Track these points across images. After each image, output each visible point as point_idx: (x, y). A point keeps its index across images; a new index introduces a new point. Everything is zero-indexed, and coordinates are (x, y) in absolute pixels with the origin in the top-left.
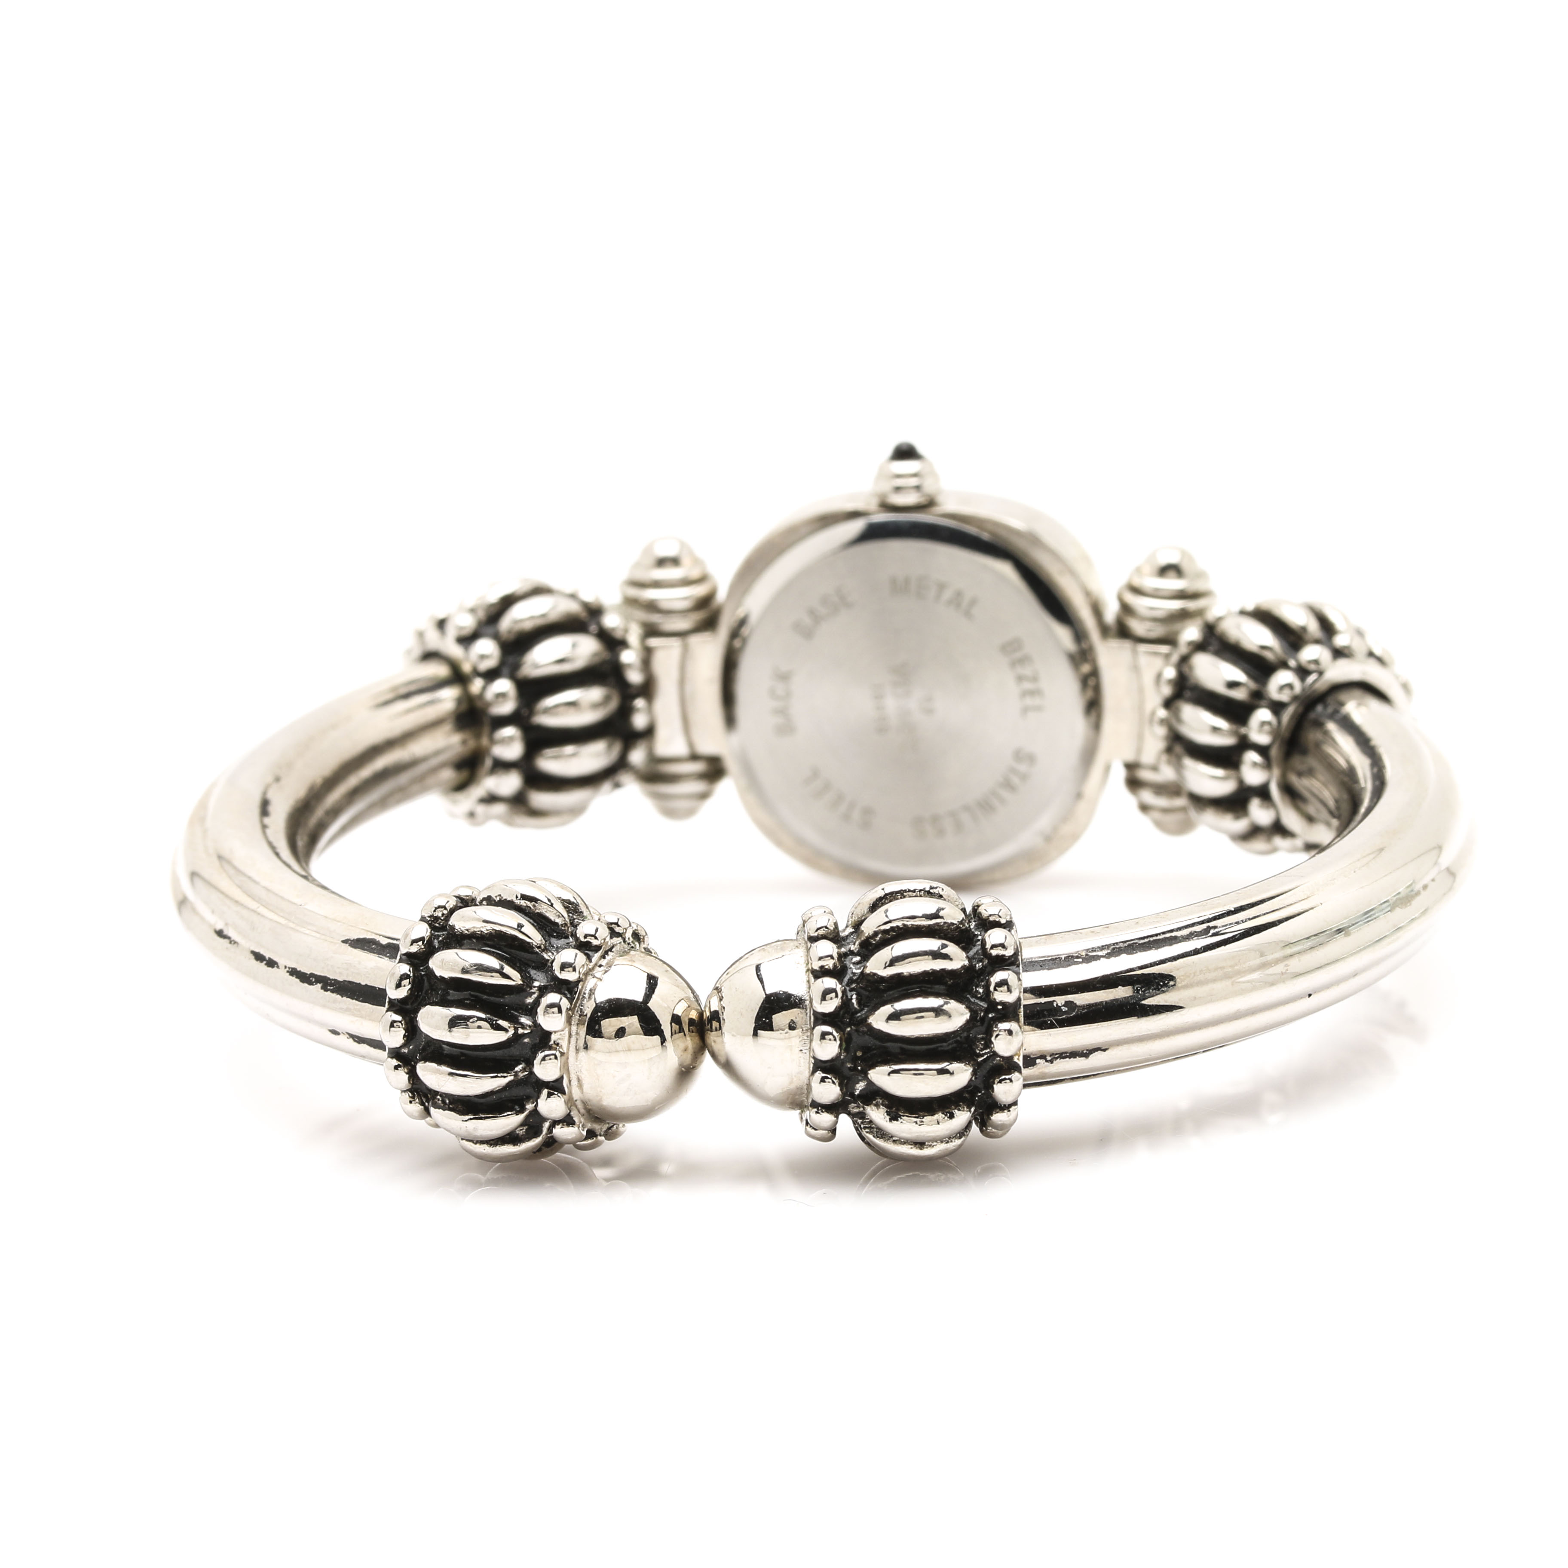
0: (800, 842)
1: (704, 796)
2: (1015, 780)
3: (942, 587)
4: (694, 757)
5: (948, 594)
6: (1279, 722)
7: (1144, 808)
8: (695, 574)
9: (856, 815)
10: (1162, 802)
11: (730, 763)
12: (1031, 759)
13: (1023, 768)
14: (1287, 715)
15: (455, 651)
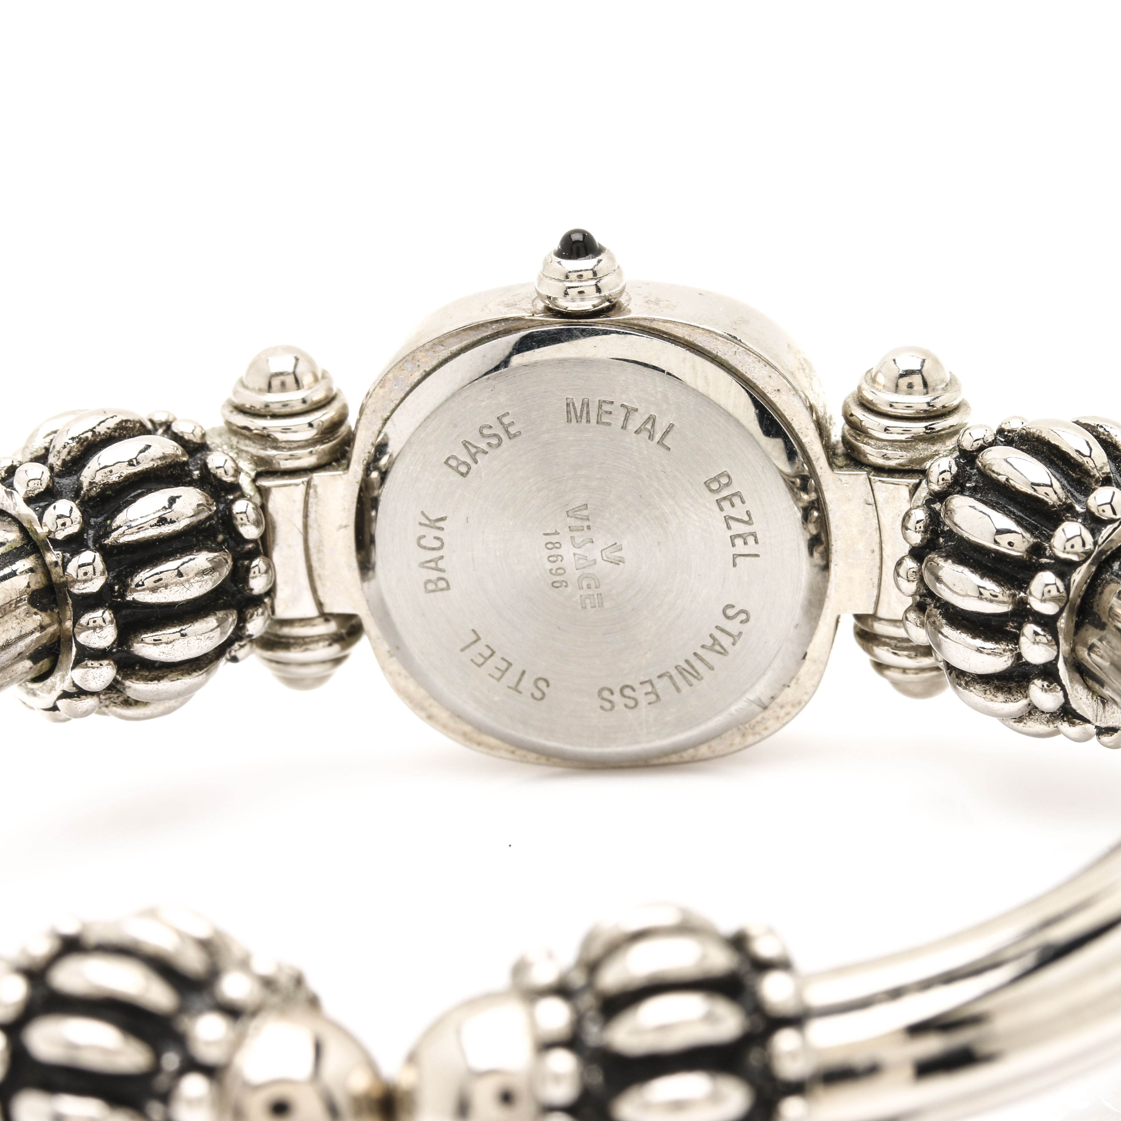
0: (458, 716)
1: (337, 661)
2: (726, 641)
3: (629, 411)
4: (326, 617)
5: (636, 421)
6: (1068, 588)
7: (880, 666)
8: (318, 395)
9: (527, 684)
10: (903, 660)
11: (368, 623)
12: (745, 617)
13: (733, 626)
14: (1078, 577)
15: (25, 512)
